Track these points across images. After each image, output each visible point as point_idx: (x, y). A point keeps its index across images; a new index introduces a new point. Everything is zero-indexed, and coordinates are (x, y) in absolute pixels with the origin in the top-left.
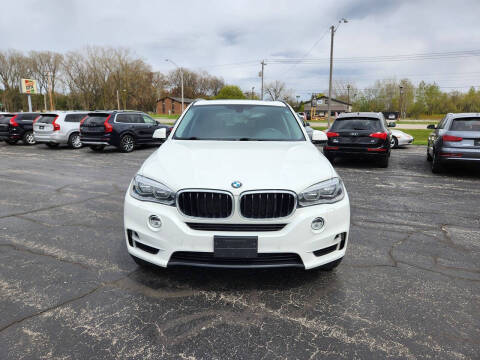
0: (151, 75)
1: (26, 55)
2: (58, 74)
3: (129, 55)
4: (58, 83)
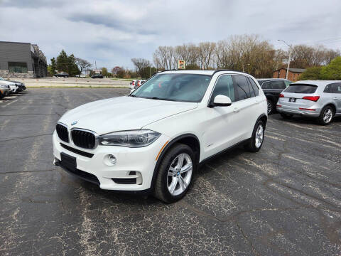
0: (273, 52)
1: (197, 46)
2: (212, 56)
3: (258, 39)
4: (211, 61)
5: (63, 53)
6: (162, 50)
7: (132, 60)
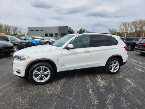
5: (81, 29)
6: (124, 24)
7: (108, 30)
